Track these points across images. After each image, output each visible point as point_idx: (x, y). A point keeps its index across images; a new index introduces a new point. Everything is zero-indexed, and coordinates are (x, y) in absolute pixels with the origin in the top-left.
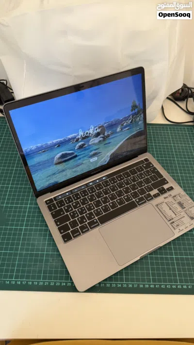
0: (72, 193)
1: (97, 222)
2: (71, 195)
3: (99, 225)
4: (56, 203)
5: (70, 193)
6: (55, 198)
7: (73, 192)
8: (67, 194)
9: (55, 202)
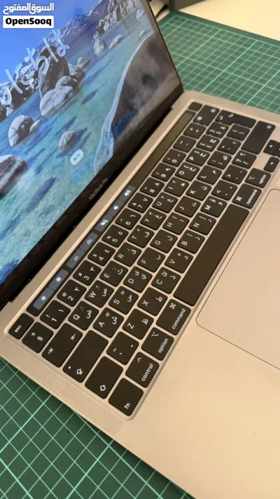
0: (70, 271)
1: (179, 307)
2: (71, 278)
3: (188, 311)
4: (42, 319)
5: (65, 273)
6: (30, 309)
7: (71, 265)
8: (59, 279)
9: (37, 319)
